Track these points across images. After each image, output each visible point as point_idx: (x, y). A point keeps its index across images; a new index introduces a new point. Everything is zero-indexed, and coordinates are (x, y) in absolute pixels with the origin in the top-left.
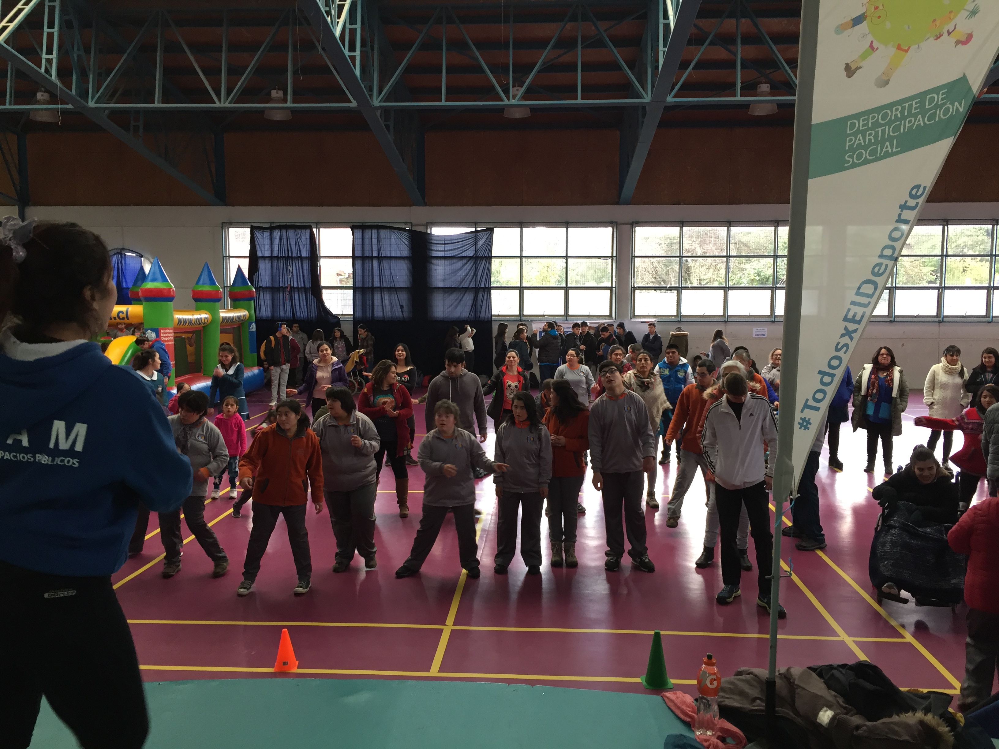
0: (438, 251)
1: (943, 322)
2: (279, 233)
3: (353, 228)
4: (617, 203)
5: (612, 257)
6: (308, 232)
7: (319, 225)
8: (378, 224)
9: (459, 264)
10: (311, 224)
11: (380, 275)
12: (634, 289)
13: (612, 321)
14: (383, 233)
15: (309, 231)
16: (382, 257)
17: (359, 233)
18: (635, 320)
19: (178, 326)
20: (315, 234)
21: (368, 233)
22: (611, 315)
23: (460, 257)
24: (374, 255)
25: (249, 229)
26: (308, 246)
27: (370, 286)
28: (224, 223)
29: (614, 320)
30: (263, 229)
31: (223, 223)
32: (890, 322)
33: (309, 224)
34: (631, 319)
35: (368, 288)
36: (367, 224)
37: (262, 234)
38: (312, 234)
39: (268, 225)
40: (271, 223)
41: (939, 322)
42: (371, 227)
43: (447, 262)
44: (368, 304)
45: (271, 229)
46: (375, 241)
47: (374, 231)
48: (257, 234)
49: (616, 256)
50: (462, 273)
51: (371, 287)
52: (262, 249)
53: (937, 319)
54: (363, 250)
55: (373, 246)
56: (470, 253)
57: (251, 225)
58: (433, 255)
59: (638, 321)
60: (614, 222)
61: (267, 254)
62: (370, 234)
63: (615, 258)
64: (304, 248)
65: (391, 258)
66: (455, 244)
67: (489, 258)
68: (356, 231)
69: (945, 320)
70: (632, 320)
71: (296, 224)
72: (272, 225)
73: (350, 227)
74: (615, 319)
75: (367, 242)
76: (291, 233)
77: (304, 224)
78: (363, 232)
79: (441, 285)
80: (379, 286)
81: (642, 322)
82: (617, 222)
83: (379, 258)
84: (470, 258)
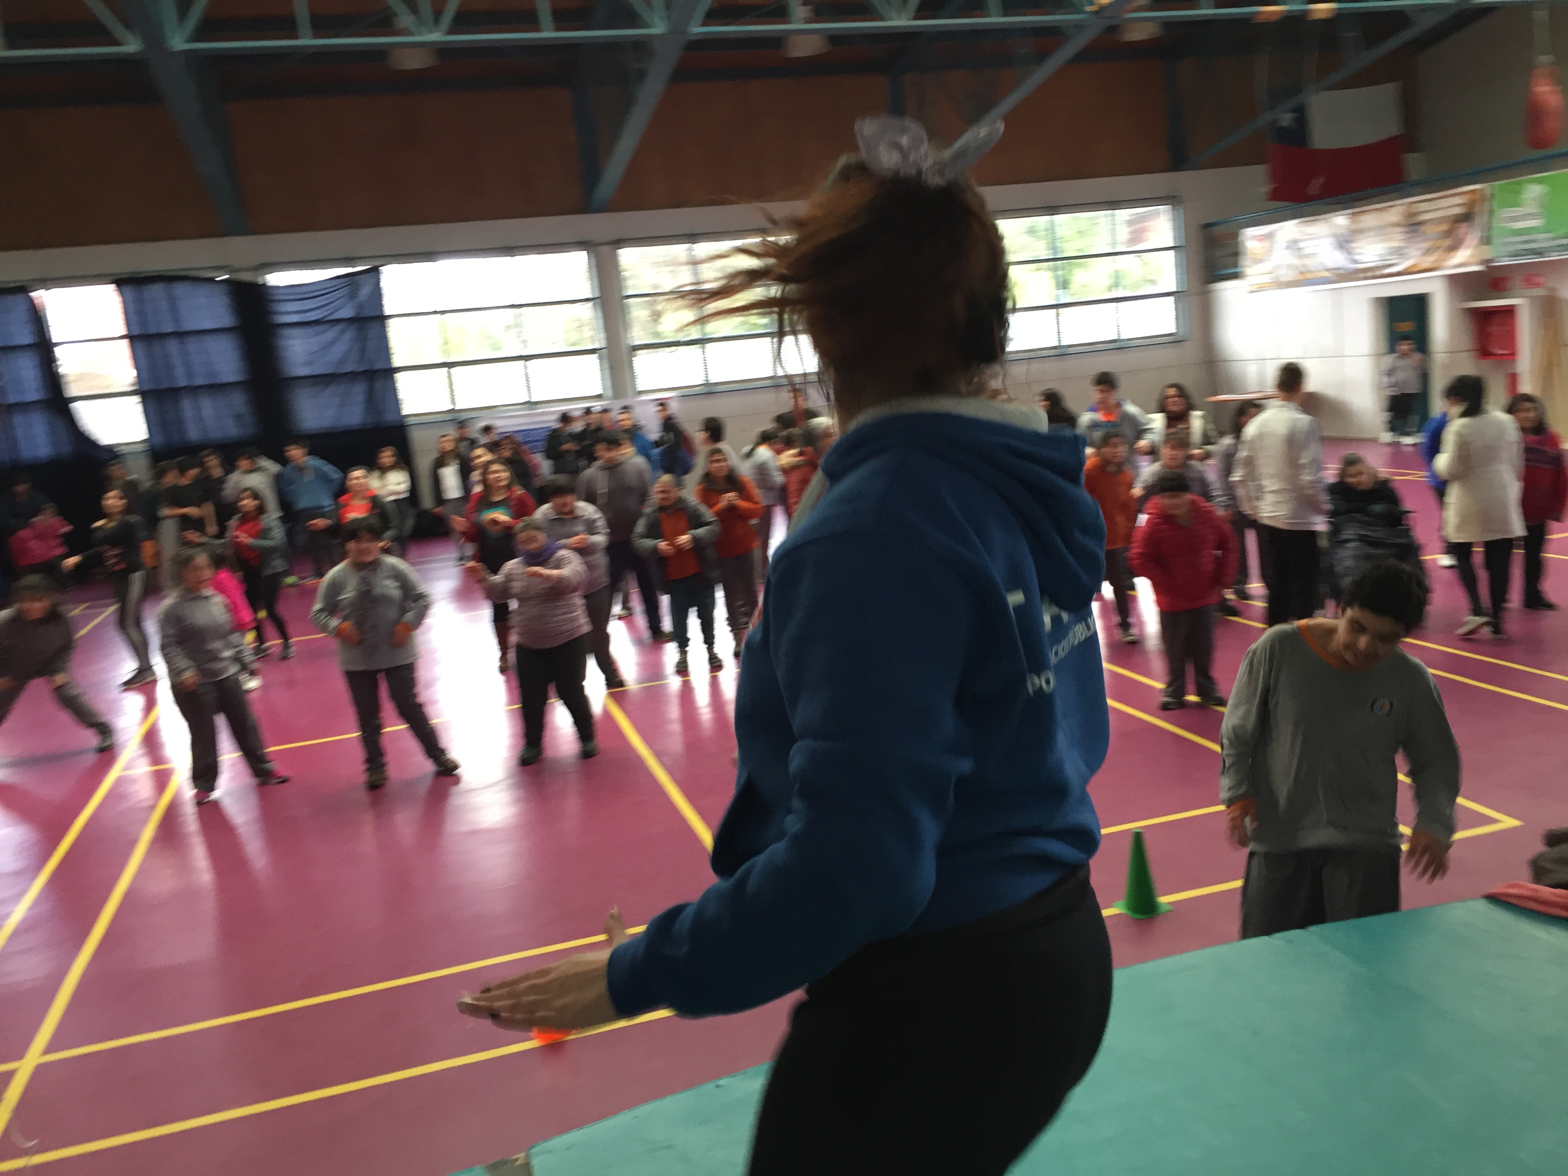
0: (288, 312)
3: (119, 284)
4: (586, 209)
5: (592, 300)
8: (166, 273)
9: (331, 333)
10: (24, 284)
11: (186, 364)
12: (632, 349)
14: (178, 289)
15: (22, 297)
16: (183, 333)
17: (133, 292)
18: (638, 399)
20: (36, 301)
21: (148, 292)
22: (605, 394)
23: (331, 321)
24: (168, 331)
26: (29, 325)
27: (171, 386)
33: (19, 284)
34: (635, 397)
35: (168, 389)
36: (143, 275)
38: (30, 301)
42: (152, 279)
43: (310, 330)
44: (172, 419)
46: (164, 305)
47: (161, 287)
49: (600, 298)
50: (341, 348)
51: (173, 389)
54: (145, 323)
55: (163, 314)
56: (347, 312)
58: (279, 322)
59: (644, 400)
60: (589, 242)
62: (151, 292)
63: (598, 301)
64: (21, 328)
65: (202, 332)
66: (318, 299)
67: (382, 319)
68: (126, 288)
69: (1070, 351)
73: (114, 283)
74: (613, 398)
75: (149, 308)
77: (14, 285)
78: (140, 292)
79: (303, 371)
80: (186, 384)
82: (593, 242)
84: (351, 321)
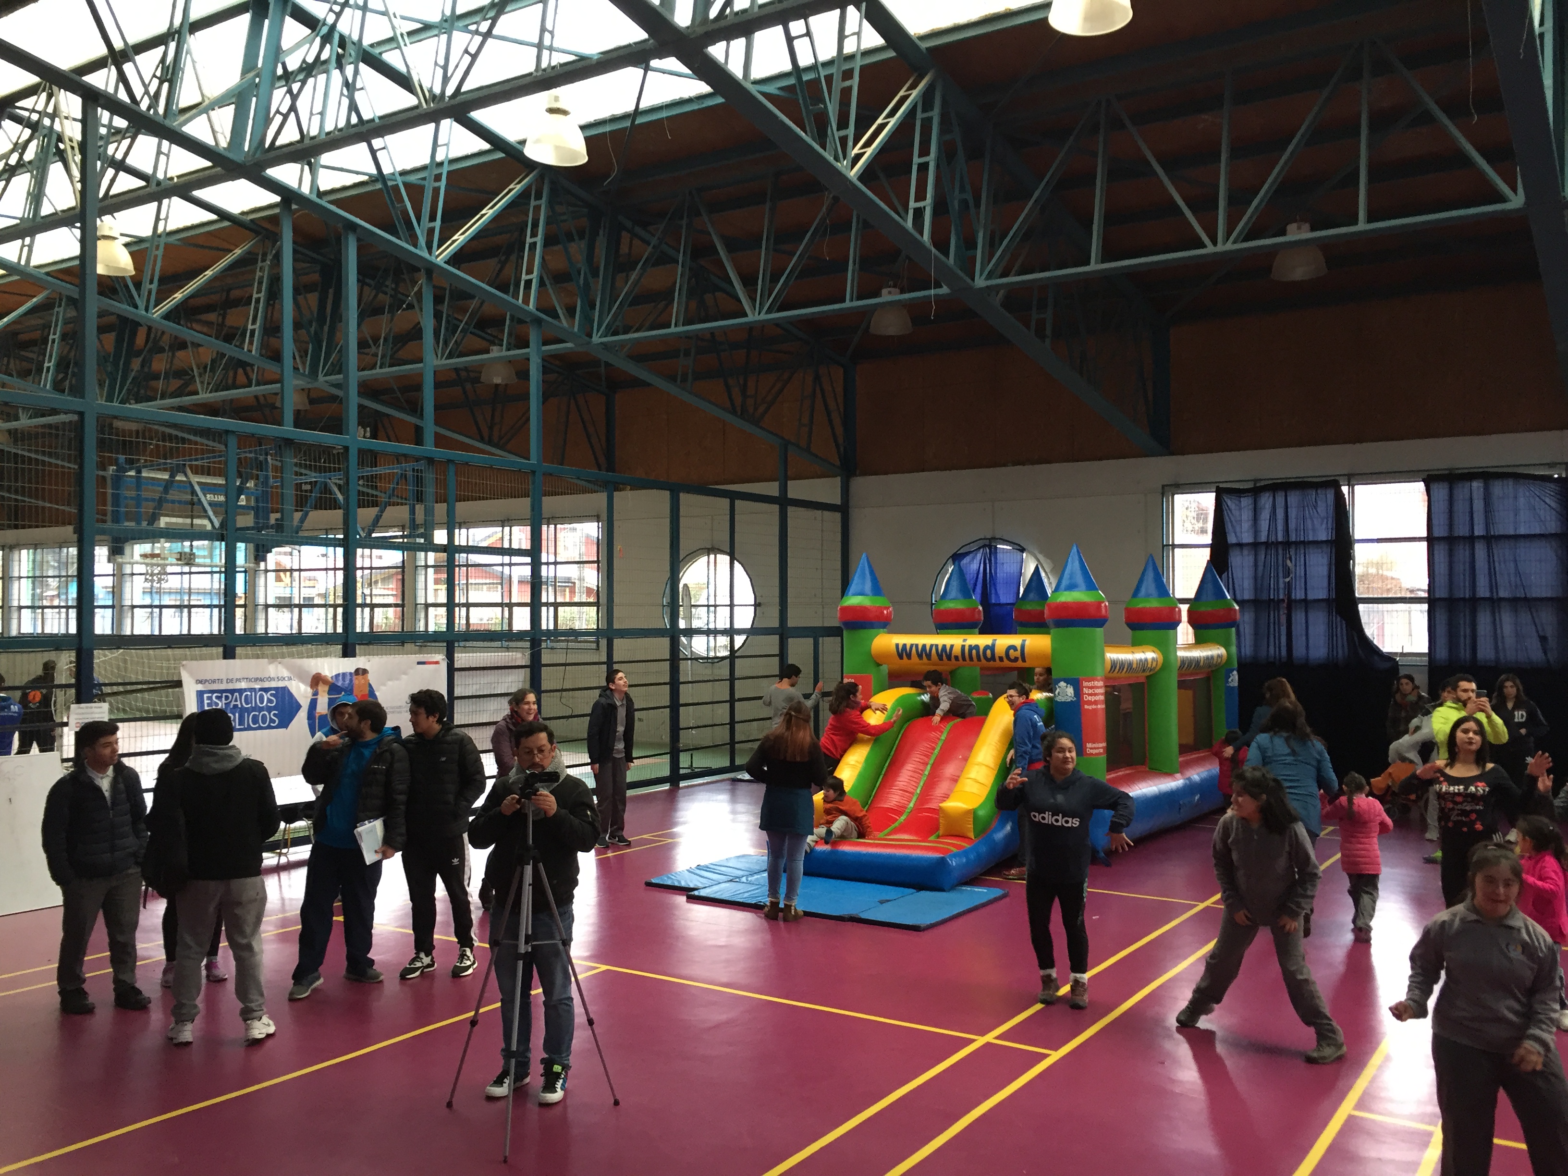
2: (1271, 499)
3: (1429, 482)
6: (1330, 494)
7: (1354, 479)
8: (1486, 470)
10: (1337, 478)
11: (1492, 573)
14: (1498, 488)
15: (1333, 491)
16: (1494, 537)
17: (1441, 491)
19: (1111, 675)
20: (1346, 496)
21: (1462, 491)
24: (1476, 533)
25: (1214, 494)
26: (1330, 520)
27: (1467, 596)
28: (1167, 485)
30: (1238, 493)
31: (1163, 486)
33: (1332, 478)
35: (1464, 599)
36: (1460, 471)
37: (1237, 502)
38: (1339, 496)
39: (1250, 485)
40: (1256, 481)
42: (1470, 476)
44: (1462, 633)
45: (1256, 491)
46: (1479, 505)
47: (1477, 485)
48: (1229, 503)
51: (1470, 599)
52: (1238, 529)
54: (1451, 526)
55: (1475, 515)
57: (1218, 487)
61: (1247, 538)
62: (1466, 491)
64: (1322, 524)
65: (1517, 537)
68: (1434, 487)
71: (1305, 480)
72: (1258, 485)
73: (1423, 480)
75: (1461, 507)
76: (1294, 498)
77: (1324, 479)
78: (1451, 490)
80: (1488, 595)
83: (1490, 539)
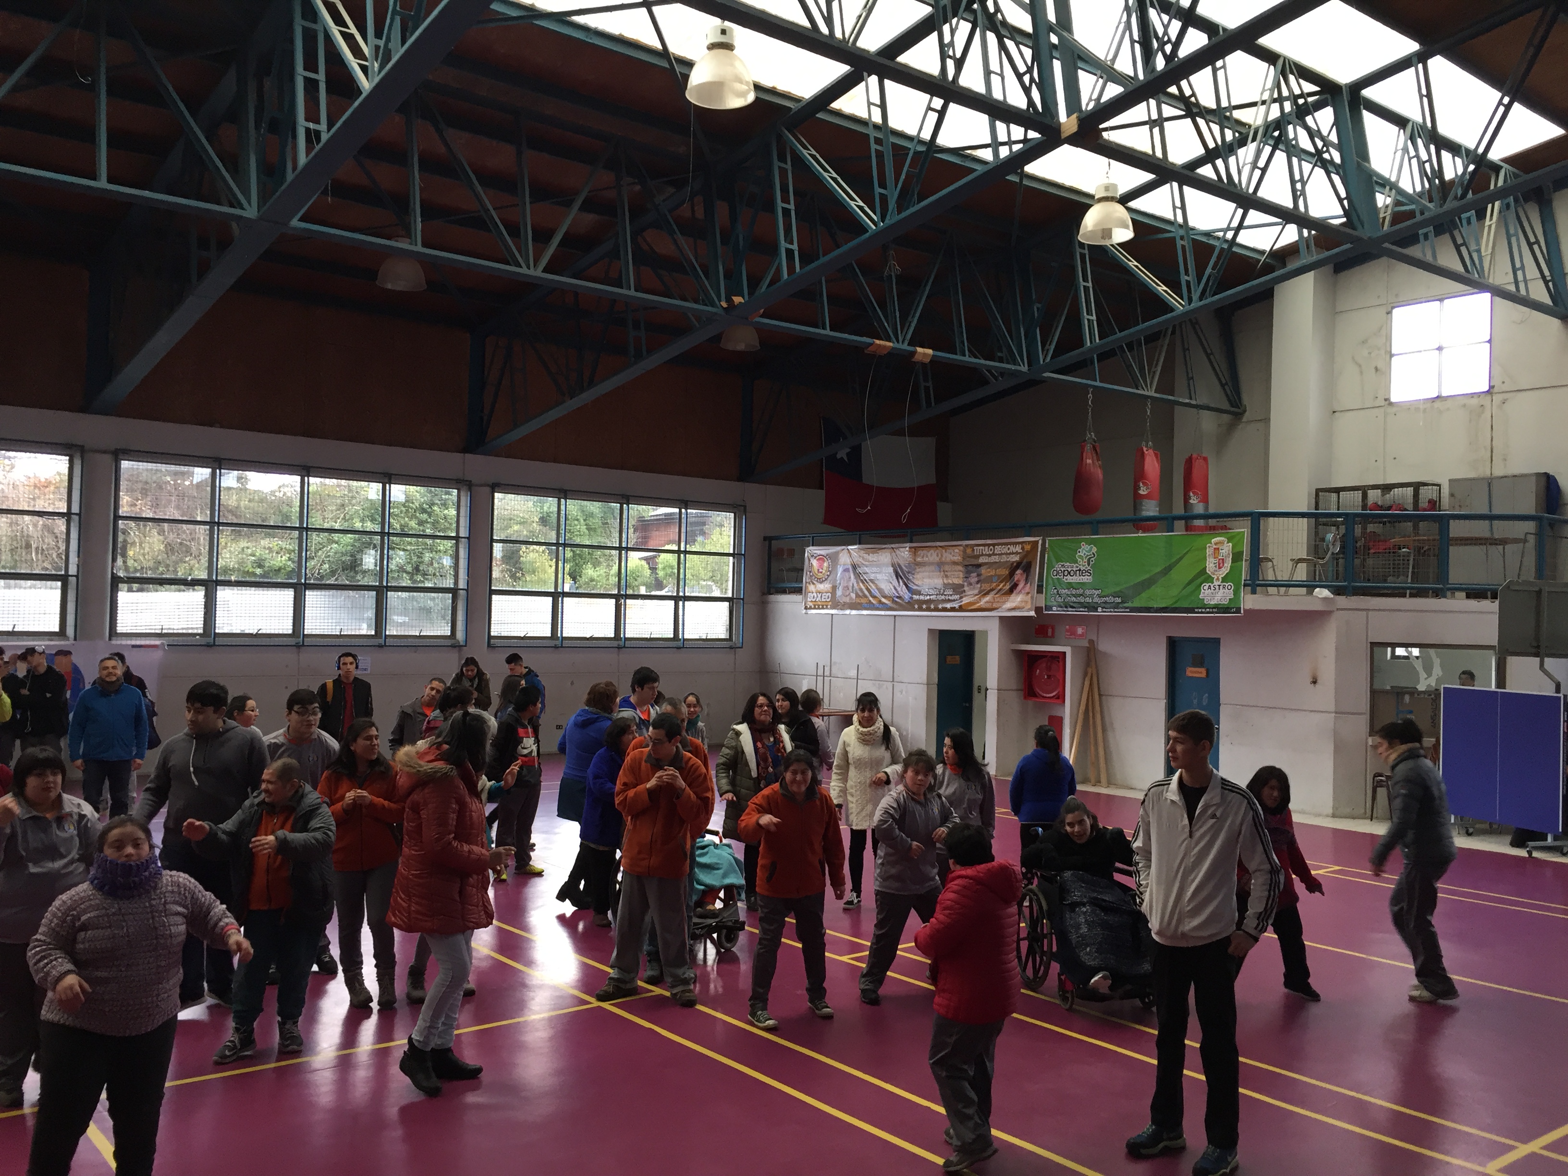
1: (624, 647)
4: (85, 408)
5: (68, 515)
12: (116, 581)
13: (67, 643)
18: (119, 642)
22: (62, 633)
29: (72, 641)
32: (556, 647)
34: (110, 639)
41: (619, 648)
49: (79, 515)
53: (615, 644)
59: (127, 645)
60: (76, 446)
63: (76, 518)
69: (628, 644)
70: (114, 642)
74: (75, 639)
81: (134, 646)
82: (83, 447)
